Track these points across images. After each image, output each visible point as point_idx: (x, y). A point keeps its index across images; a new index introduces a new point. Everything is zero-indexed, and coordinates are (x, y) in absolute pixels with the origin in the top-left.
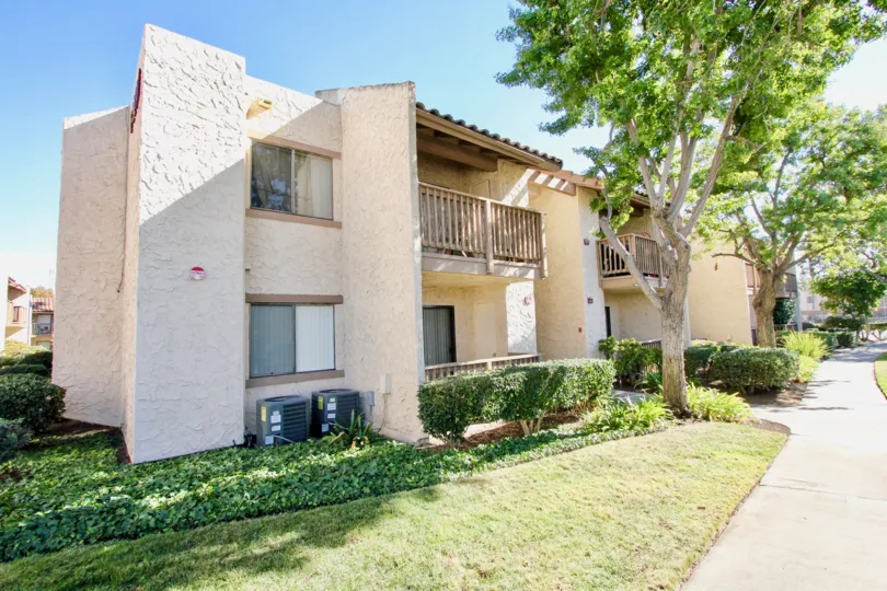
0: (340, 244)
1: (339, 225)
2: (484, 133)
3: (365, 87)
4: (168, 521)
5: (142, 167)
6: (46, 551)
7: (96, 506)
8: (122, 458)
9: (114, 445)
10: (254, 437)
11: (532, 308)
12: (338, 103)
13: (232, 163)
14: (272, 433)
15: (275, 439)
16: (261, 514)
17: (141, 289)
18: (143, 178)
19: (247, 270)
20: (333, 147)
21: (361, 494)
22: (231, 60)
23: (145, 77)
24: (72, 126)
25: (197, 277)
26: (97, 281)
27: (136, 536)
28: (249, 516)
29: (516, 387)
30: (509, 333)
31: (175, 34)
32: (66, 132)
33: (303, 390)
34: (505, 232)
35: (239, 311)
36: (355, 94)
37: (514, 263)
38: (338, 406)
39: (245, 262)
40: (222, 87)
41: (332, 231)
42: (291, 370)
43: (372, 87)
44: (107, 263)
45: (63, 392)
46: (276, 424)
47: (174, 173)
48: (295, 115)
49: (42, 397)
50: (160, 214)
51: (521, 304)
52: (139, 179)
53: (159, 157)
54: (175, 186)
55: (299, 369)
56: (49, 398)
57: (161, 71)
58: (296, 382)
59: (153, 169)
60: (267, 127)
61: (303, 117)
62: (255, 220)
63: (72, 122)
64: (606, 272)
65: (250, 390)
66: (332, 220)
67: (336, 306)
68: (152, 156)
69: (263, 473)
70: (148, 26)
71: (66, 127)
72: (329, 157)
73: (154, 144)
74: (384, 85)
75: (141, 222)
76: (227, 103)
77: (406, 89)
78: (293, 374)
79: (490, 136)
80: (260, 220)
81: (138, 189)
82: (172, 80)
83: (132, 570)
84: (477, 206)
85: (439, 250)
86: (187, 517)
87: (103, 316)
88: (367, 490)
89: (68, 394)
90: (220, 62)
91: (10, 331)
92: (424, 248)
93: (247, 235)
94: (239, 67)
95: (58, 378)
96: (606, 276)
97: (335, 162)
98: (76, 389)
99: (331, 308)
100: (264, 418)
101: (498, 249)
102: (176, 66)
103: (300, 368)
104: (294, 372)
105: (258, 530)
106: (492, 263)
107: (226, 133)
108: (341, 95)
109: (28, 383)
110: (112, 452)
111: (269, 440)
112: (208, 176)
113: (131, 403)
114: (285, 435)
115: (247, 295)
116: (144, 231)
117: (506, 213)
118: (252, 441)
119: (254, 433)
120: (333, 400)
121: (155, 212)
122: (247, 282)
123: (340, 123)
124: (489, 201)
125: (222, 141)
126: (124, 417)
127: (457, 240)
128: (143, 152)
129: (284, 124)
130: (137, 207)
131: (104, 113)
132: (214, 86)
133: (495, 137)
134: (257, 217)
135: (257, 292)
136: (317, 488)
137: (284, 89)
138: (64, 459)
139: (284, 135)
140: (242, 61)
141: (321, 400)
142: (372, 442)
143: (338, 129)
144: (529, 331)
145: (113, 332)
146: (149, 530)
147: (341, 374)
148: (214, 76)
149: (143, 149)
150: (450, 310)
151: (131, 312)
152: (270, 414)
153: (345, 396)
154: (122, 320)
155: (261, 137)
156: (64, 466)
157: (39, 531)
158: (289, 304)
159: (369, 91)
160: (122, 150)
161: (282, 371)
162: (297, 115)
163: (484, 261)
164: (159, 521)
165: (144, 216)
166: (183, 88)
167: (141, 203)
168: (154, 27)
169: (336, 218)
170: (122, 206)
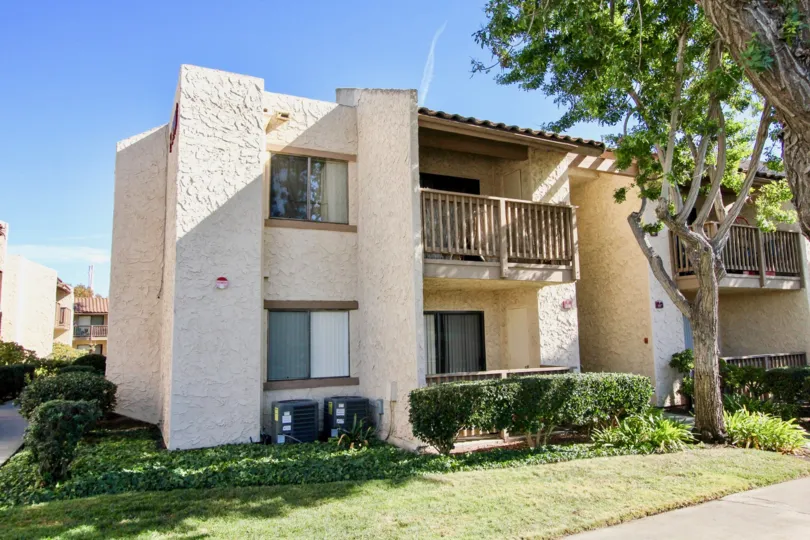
0: (356, 248)
1: (354, 229)
2: (500, 126)
3: (376, 90)
4: (193, 483)
5: (179, 191)
6: (114, 493)
7: (142, 472)
8: (161, 446)
9: (154, 438)
10: (270, 438)
11: (573, 315)
12: (354, 104)
13: (252, 179)
14: (282, 433)
15: (286, 438)
16: (260, 484)
17: (177, 298)
18: (179, 201)
19: (266, 278)
20: (349, 150)
21: (342, 479)
22: (251, 83)
23: (181, 112)
24: (123, 148)
25: (222, 286)
26: (142, 288)
27: (170, 490)
28: (250, 484)
29: (509, 396)
30: (542, 343)
31: (205, 69)
32: (119, 155)
33: (316, 395)
34: (524, 234)
35: (257, 318)
36: (368, 96)
37: (533, 265)
38: (347, 412)
39: (264, 269)
40: (244, 110)
41: (348, 235)
42: (306, 376)
43: (382, 91)
44: (149, 272)
45: (115, 387)
46: (287, 424)
47: (203, 193)
48: (311, 122)
49: (101, 391)
50: (192, 230)
51: (558, 310)
52: (176, 201)
53: (192, 181)
54: (205, 204)
55: (313, 376)
56: (105, 392)
57: (194, 104)
58: (311, 387)
59: (187, 192)
60: (286, 138)
61: (319, 125)
62: (273, 229)
63: (123, 144)
64: (681, 270)
65: (267, 393)
66: (348, 224)
67: (351, 312)
68: (186, 180)
69: (266, 460)
70: (183, 66)
71: (119, 150)
72: (344, 161)
73: (188, 170)
74: (391, 90)
75: (177, 239)
76: (248, 124)
77: (408, 96)
78: (307, 380)
79: (506, 130)
80: (277, 229)
81: (175, 211)
82: (202, 111)
83: (168, 506)
84: (489, 207)
85: (445, 256)
86: (206, 482)
87: (146, 320)
88: (347, 476)
89: (118, 389)
90: (242, 88)
91: (58, 332)
92: (426, 255)
93: (266, 245)
94: (258, 89)
95: (111, 375)
96: (682, 274)
97: (351, 165)
98: (124, 387)
99: (346, 313)
100: (277, 419)
101: (514, 251)
102: (204, 97)
103: (315, 374)
104: (309, 378)
105: (255, 493)
106: (507, 266)
107: (246, 152)
108: (357, 96)
109: (90, 379)
110: (153, 443)
111: (281, 439)
112: (231, 192)
113: (168, 398)
114: (294, 435)
115: (265, 301)
116: (180, 246)
117: (526, 210)
118: (267, 439)
119: (270, 434)
120: (342, 405)
121: (188, 229)
122: (265, 288)
123: (356, 124)
124: (503, 201)
125: (244, 160)
126: (162, 416)
127: (465, 245)
128: (179, 178)
129: (300, 133)
130: (174, 226)
131: (149, 133)
132: (237, 110)
133: (514, 129)
134: (275, 226)
135: (275, 299)
136: (307, 472)
137: (301, 99)
138: (117, 444)
139: (301, 144)
140: (260, 82)
141: (331, 405)
142: (370, 446)
143: (354, 130)
144: (568, 341)
145: (154, 336)
146: (179, 487)
147: (356, 382)
148: (237, 101)
149: (180, 175)
150: (480, 315)
151: (169, 317)
152: (281, 414)
153: (355, 403)
154: (161, 324)
155: (278, 150)
156: (117, 449)
157: (108, 481)
158: (305, 309)
159: (380, 95)
160: (162, 166)
161: (298, 376)
162: (313, 123)
163: (497, 264)
164: (187, 482)
165: (180, 234)
166: (211, 117)
167: (178, 223)
168: (189, 67)
169: (352, 222)
170: (162, 218)
